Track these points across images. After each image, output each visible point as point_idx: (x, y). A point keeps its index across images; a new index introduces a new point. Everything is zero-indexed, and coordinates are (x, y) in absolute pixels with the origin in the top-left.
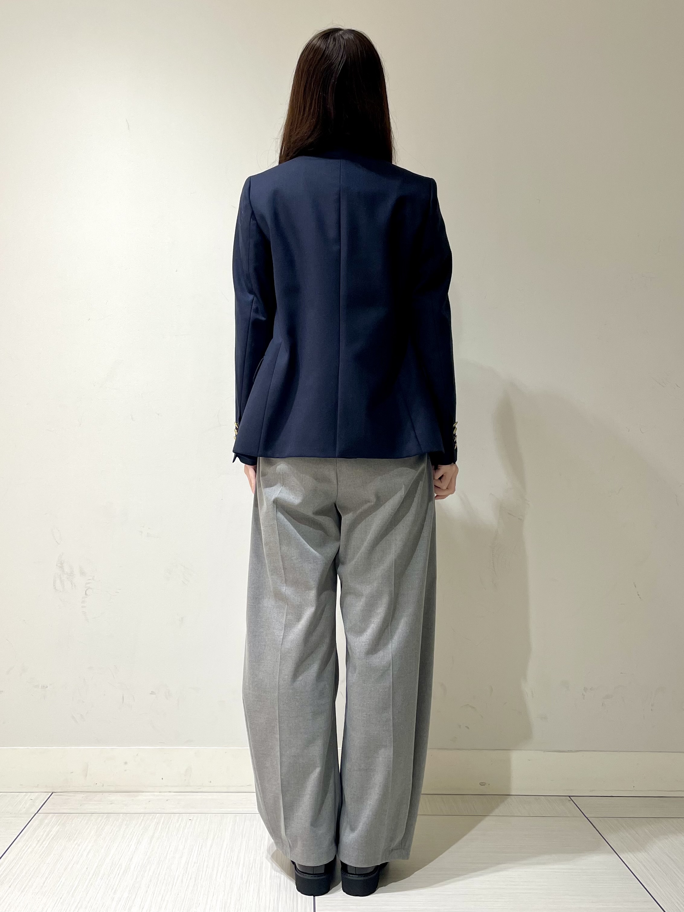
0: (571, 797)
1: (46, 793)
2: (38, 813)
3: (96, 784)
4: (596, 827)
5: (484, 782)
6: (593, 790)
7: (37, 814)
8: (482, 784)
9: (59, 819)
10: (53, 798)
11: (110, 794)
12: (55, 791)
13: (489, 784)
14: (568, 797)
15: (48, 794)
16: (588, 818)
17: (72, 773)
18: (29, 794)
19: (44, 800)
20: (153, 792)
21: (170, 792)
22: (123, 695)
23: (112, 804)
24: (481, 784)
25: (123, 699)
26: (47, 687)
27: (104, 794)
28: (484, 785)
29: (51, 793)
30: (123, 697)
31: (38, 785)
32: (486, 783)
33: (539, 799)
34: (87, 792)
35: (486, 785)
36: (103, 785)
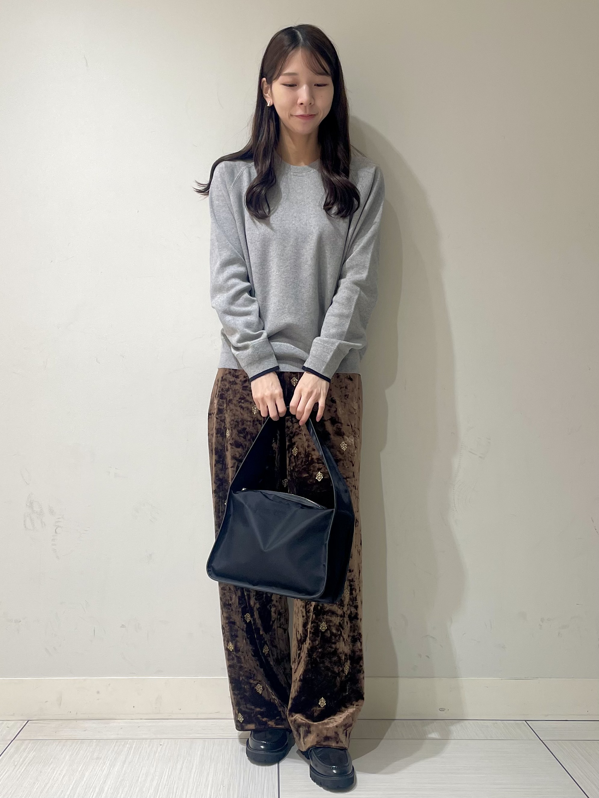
0: (527, 721)
1: (22, 721)
3: (70, 712)
4: (550, 749)
5: (444, 707)
6: (548, 715)
7: (14, 740)
9: (35, 746)
10: (28, 726)
11: (83, 722)
12: (31, 719)
13: (448, 710)
14: (524, 721)
15: (24, 722)
17: (46, 702)
18: (5, 722)
19: (20, 728)
20: (125, 719)
21: (141, 719)
22: (94, 628)
23: (85, 730)
24: (440, 709)
26: (20, 621)
27: (78, 721)
28: (443, 711)
29: (27, 721)
30: (94, 630)
31: (14, 714)
32: (445, 709)
33: (496, 723)
34: (61, 720)
35: (445, 711)
36: (77, 714)
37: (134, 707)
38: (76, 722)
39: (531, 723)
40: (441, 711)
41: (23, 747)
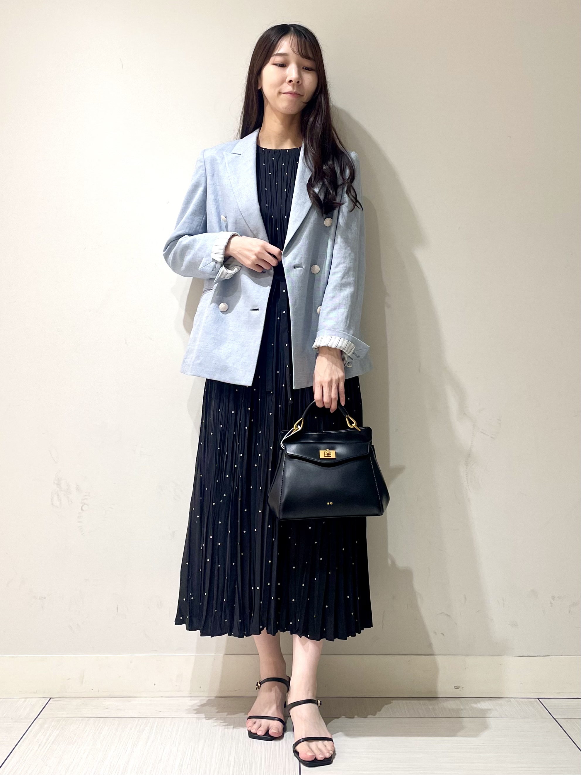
0: (539, 699)
1: (44, 699)
2: (38, 717)
3: (92, 690)
4: (563, 728)
5: (459, 685)
6: (560, 693)
7: (37, 719)
8: (457, 688)
9: (58, 724)
10: (51, 704)
11: (105, 700)
12: (53, 697)
13: (463, 688)
14: (537, 699)
15: (46, 700)
16: (556, 719)
17: (69, 679)
18: (28, 699)
19: (43, 705)
20: (146, 697)
21: (162, 697)
22: (117, 605)
23: (107, 708)
24: (455, 687)
25: (117, 610)
26: (45, 598)
27: (99, 699)
28: (458, 688)
29: (49, 699)
30: (117, 607)
31: (36, 691)
32: (460, 687)
33: (510, 701)
34: (83, 697)
35: (460, 688)
36: (98, 691)
37: (155, 684)
38: (98, 699)
39: (543, 701)
40: (455, 688)
41: (46, 726)
